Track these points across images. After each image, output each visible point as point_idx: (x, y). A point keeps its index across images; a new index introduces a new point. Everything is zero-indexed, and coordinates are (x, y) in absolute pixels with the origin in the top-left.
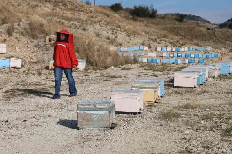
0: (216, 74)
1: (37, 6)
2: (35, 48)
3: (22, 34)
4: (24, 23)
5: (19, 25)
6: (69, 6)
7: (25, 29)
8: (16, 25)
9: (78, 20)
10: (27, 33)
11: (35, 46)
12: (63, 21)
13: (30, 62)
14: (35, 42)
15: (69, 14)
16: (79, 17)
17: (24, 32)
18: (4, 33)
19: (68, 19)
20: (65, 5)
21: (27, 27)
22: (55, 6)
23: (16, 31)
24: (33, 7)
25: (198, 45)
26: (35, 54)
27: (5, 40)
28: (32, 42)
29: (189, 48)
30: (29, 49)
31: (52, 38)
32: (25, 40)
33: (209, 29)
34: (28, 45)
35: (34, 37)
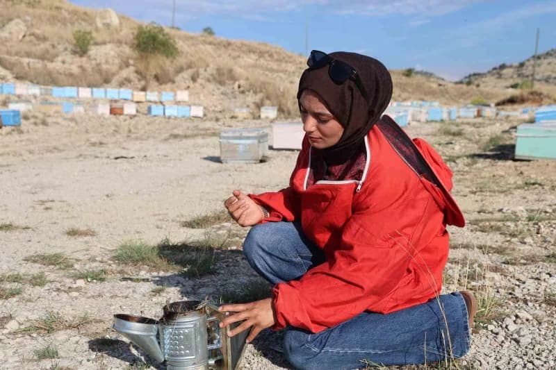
0: (423, 118)
1: (239, 56)
2: (222, 96)
3: (209, 80)
4: (212, 69)
5: (206, 70)
6: (276, 57)
7: (212, 75)
8: (201, 71)
9: (285, 71)
10: (214, 79)
11: (222, 94)
12: (267, 73)
13: (214, 111)
14: (222, 89)
15: (275, 66)
16: (285, 69)
17: (211, 78)
18: (187, 79)
19: (272, 70)
20: (271, 56)
21: (215, 72)
22: (260, 57)
23: (201, 77)
24: (234, 58)
25: (423, 100)
26: (220, 102)
27: (188, 87)
28: (219, 89)
29: (412, 103)
30: (215, 97)
31: (242, 84)
32: (211, 86)
33: (440, 85)
34: (214, 93)
35: (221, 83)
